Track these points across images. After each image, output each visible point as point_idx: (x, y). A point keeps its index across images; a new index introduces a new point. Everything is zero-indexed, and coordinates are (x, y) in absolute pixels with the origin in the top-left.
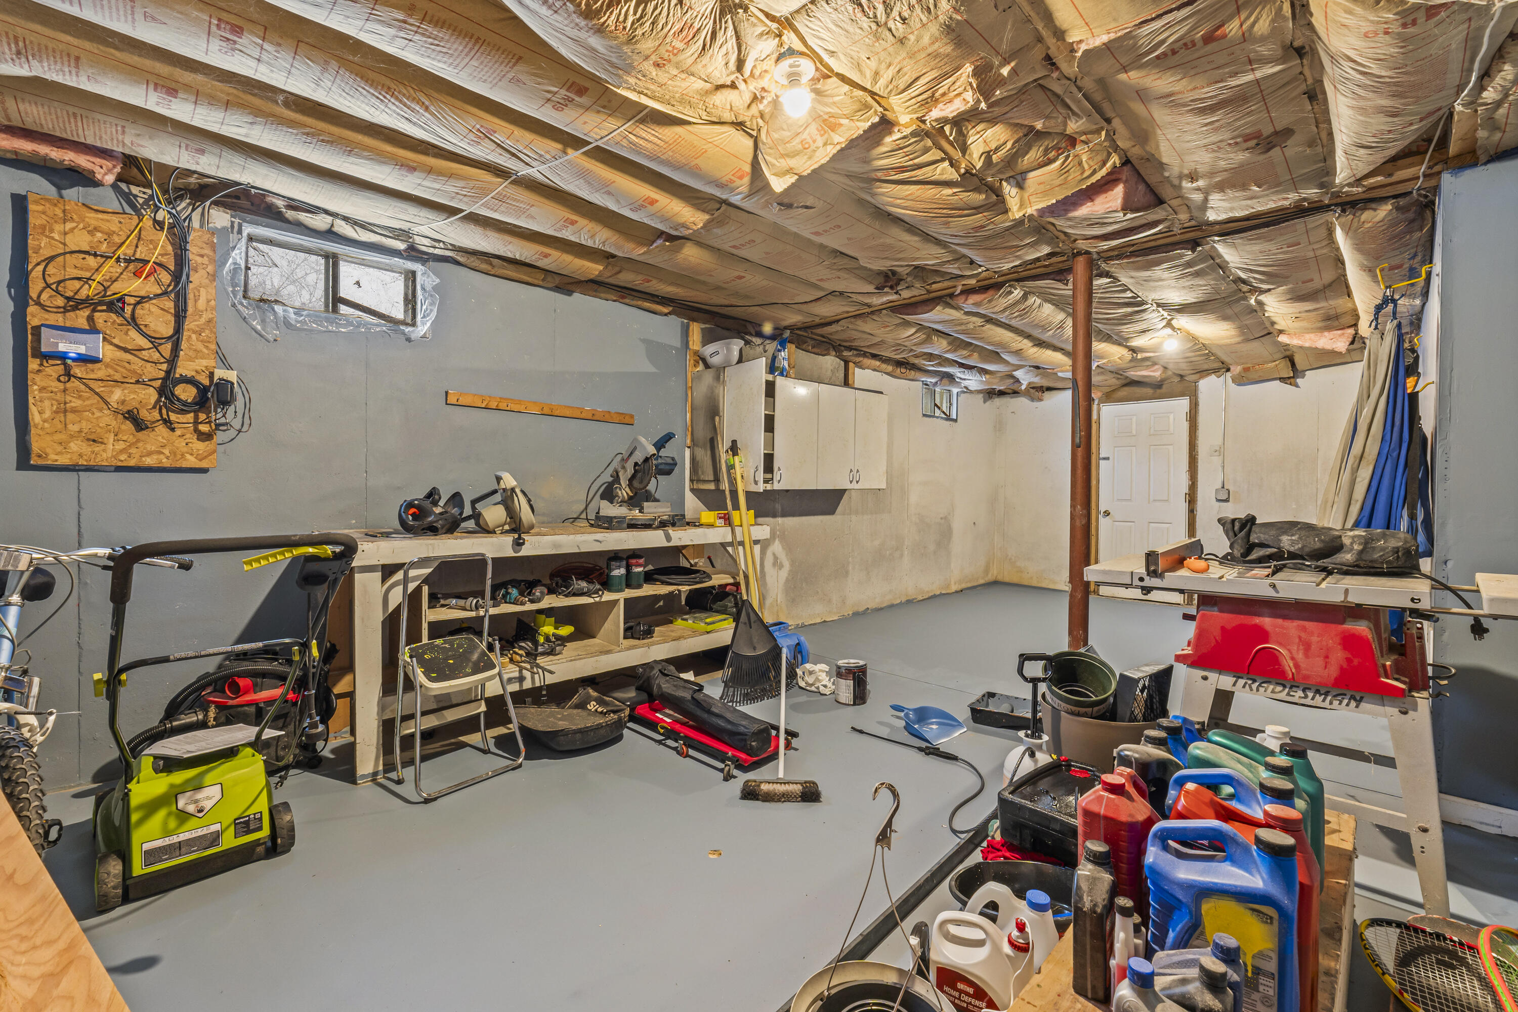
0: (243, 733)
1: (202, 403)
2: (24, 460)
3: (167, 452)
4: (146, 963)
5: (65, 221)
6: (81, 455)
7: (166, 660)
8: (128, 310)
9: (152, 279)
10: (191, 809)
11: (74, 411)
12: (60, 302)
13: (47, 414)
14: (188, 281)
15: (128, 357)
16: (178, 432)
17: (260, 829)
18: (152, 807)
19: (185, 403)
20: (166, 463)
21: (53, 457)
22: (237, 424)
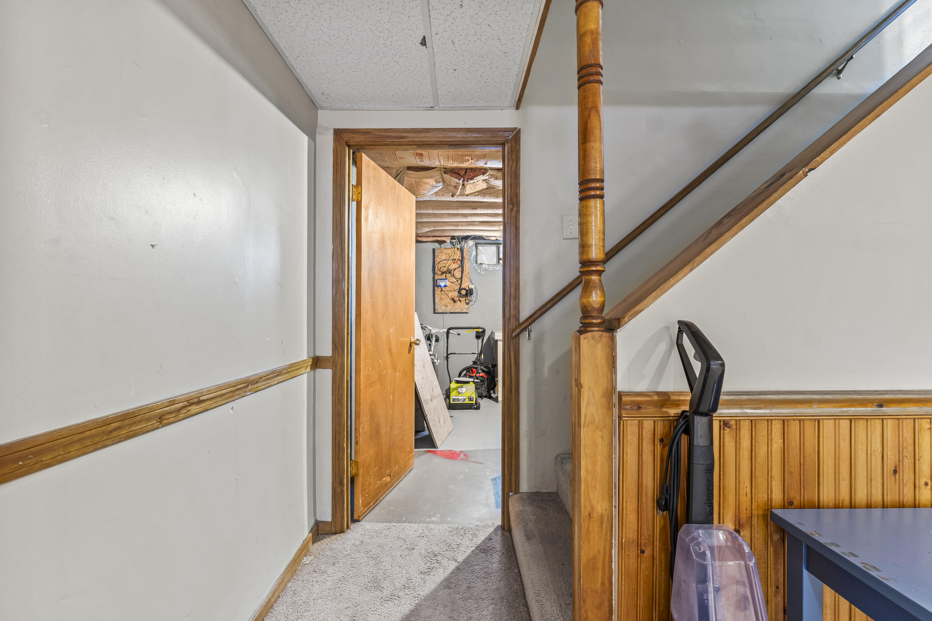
0: (472, 380)
1: (466, 295)
2: (434, 312)
3: (459, 308)
4: (452, 417)
5: (441, 253)
6: (444, 310)
7: (455, 354)
8: (452, 272)
9: (457, 263)
10: (460, 392)
11: (443, 299)
12: (440, 273)
13: (438, 300)
14: (464, 262)
15: (452, 284)
16: (462, 303)
17: (473, 401)
18: (454, 389)
19: (463, 295)
20: (460, 311)
21: (439, 310)
22: (474, 300)
